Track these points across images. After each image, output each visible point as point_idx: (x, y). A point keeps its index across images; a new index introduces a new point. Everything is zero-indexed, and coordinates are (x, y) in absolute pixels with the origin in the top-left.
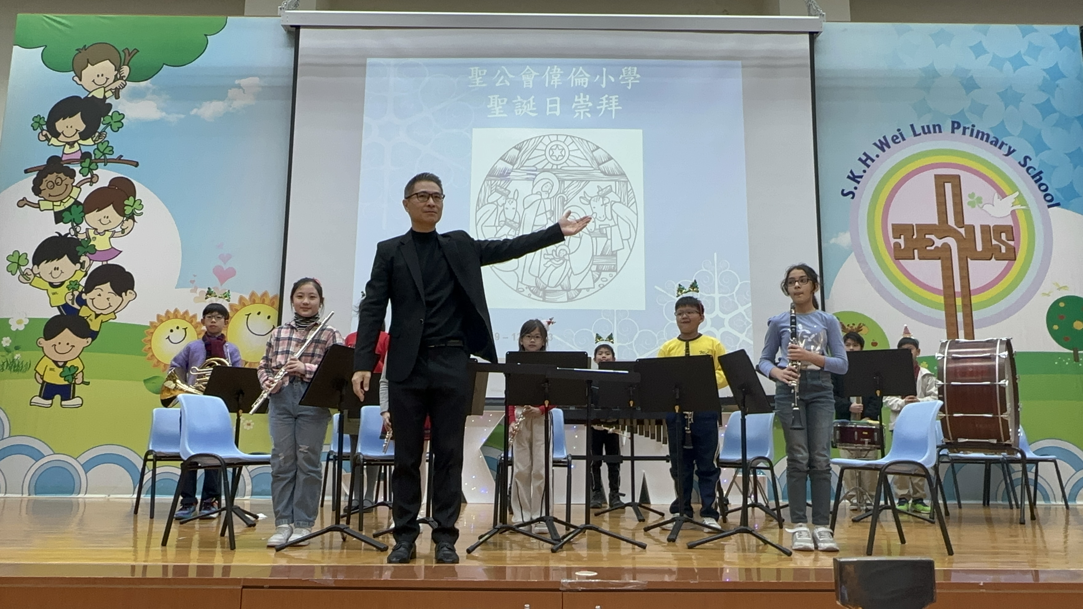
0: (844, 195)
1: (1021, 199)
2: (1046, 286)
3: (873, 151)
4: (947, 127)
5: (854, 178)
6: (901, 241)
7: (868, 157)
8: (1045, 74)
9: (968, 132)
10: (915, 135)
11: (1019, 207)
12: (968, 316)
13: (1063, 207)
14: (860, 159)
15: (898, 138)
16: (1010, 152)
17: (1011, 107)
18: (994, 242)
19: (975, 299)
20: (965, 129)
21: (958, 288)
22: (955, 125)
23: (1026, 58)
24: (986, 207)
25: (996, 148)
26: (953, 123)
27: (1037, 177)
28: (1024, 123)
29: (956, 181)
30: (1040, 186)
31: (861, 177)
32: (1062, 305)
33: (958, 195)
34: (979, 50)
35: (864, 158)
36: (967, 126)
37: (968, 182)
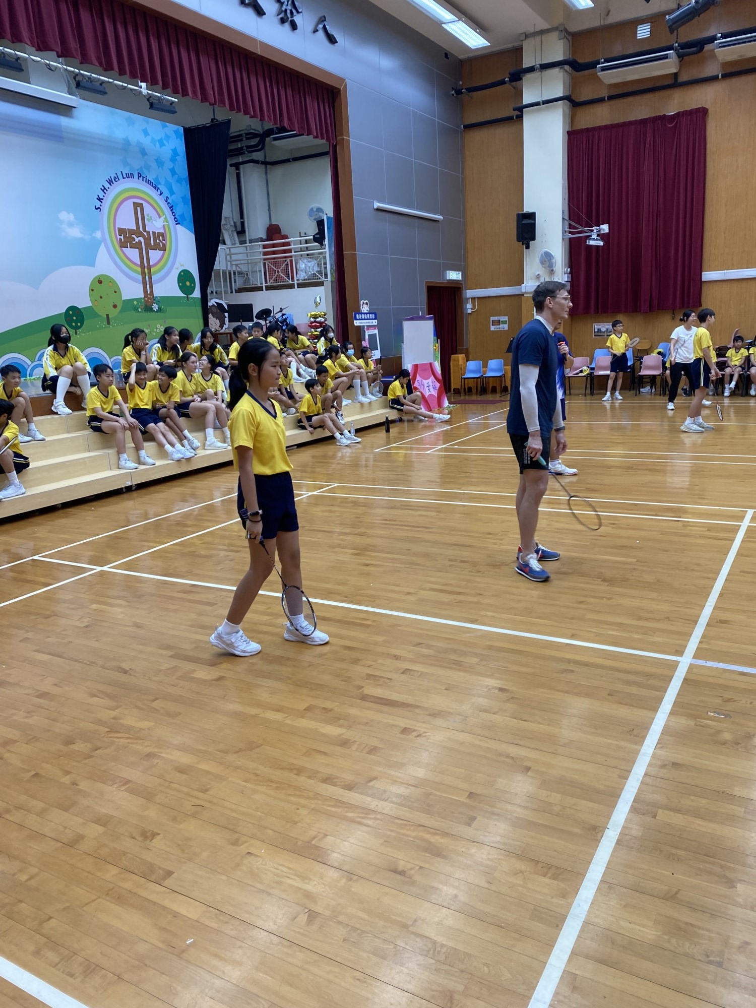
0: (97, 209)
1: (166, 220)
2: (177, 265)
3: (107, 185)
4: (136, 176)
5: (100, 199)
6: (122, 237)
7: (105, 188)
8: (171, 152)
9: (144, 179)
10: (124, 178)
11: (166, 223)
12: (150, 278)
13: (182, 225)
14: (101, 189)
15: (116, 179)
16: (161, 194)
17: (160, 168)
18: (158, 241)
19: (152, 270)
20: (143, 177)
21: (146, 264)
22: (139, 175)
23: (165, 142)
24: (154, 222)
25: (155, 191)
26: (138, 173)
27: (171, 208)
28: (166, 179)
29: (141, 205)
30: (173, 213)
31: (102, 199)
32: (182, 273)
33: (143, 214)
34: (146, 133)
35: (103, 188)
36: (144, 176)
37: (147, 207)
